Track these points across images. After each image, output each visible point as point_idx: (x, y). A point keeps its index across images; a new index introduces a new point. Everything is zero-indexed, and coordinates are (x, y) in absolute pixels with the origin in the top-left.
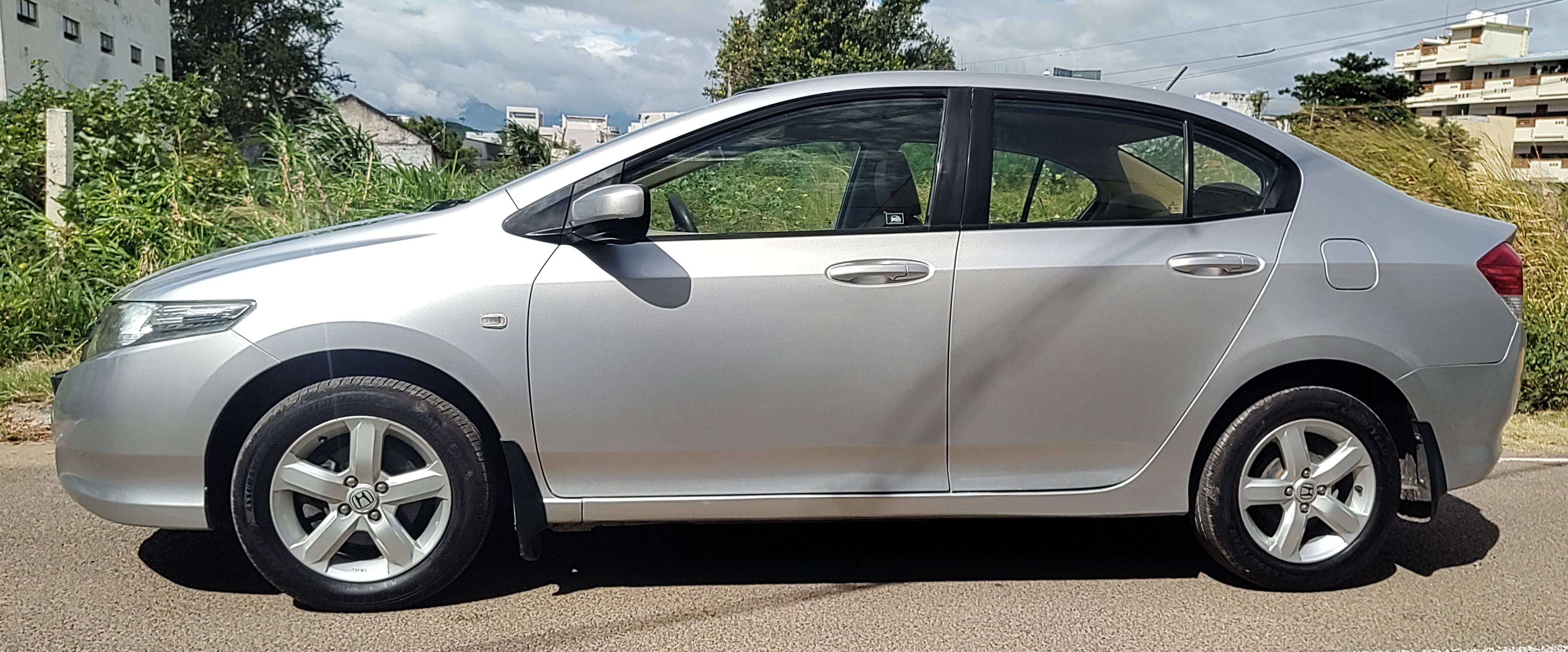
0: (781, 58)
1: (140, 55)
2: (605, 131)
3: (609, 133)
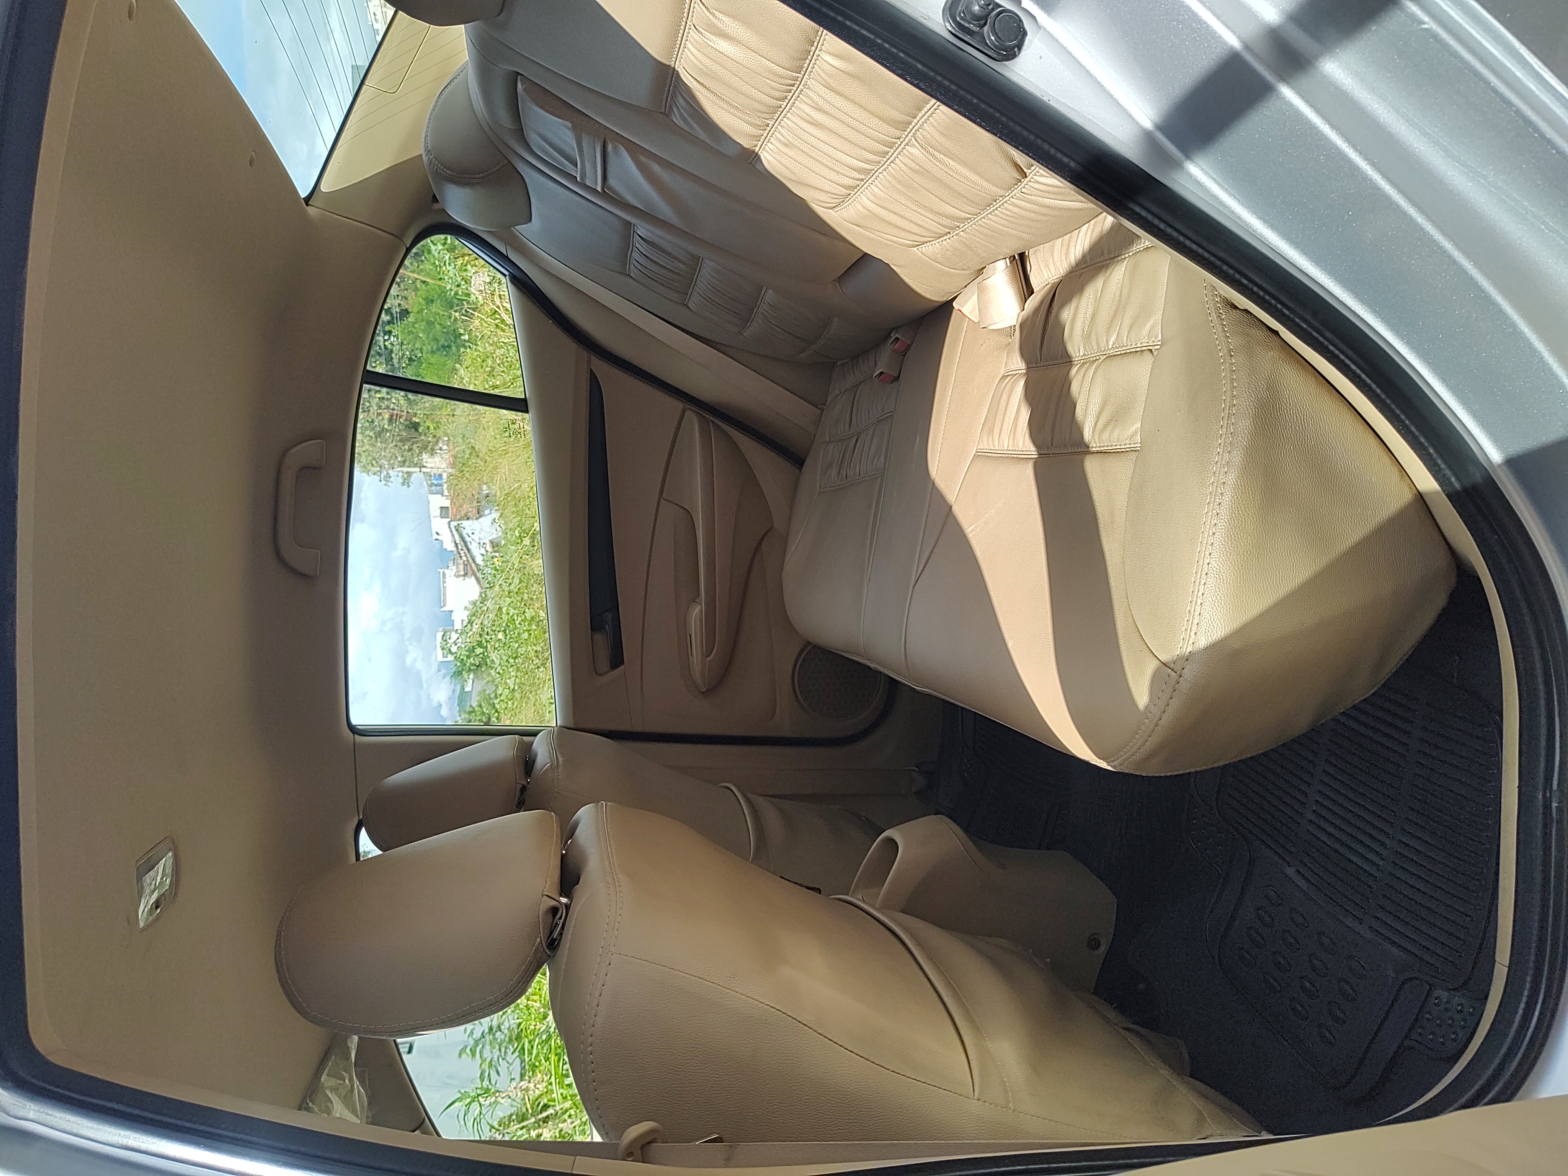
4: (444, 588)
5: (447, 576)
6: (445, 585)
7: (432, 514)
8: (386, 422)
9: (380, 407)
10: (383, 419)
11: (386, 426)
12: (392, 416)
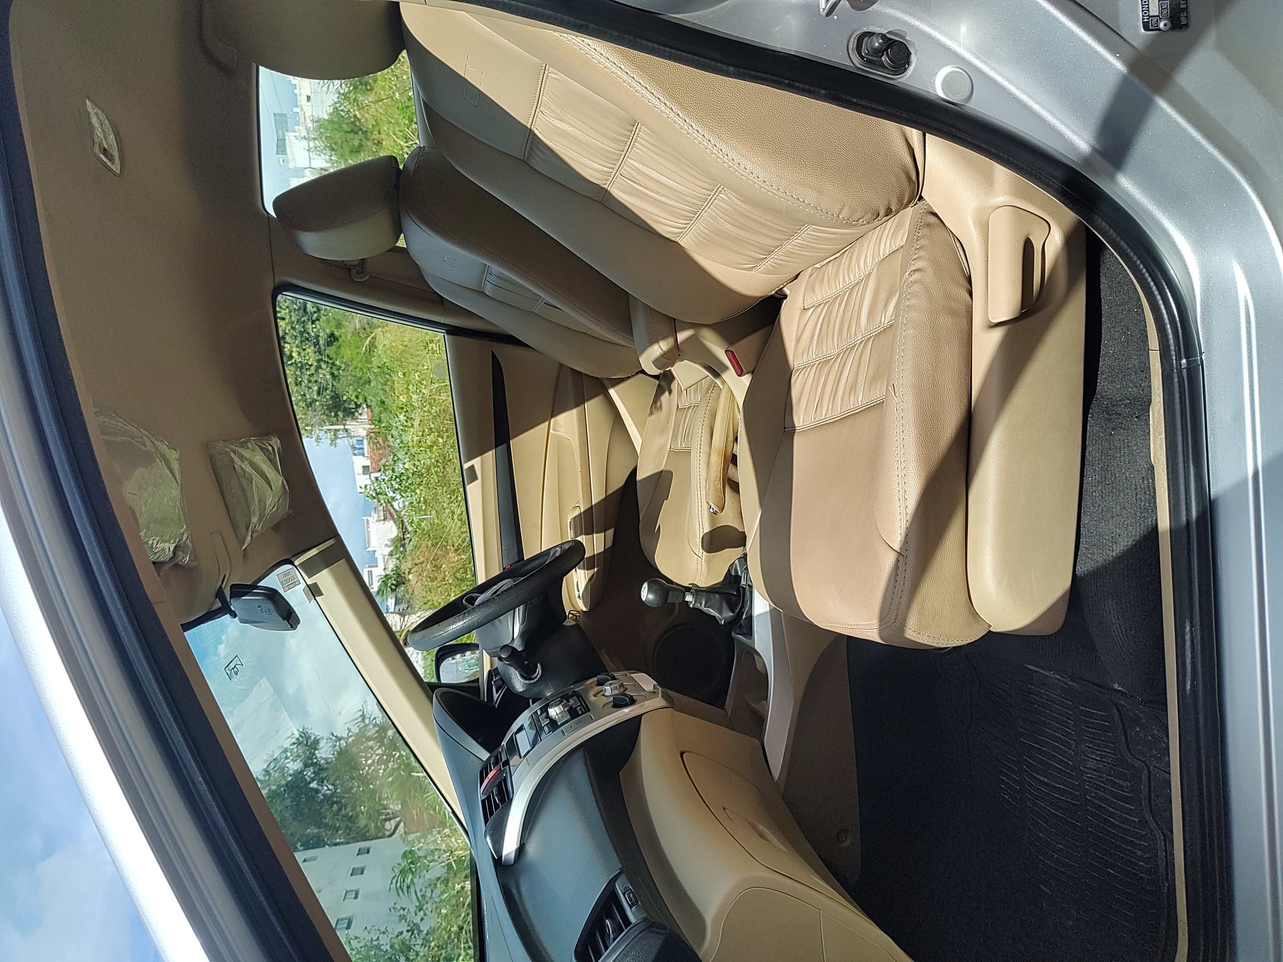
0: (296, 385)
1: (358, 868)
2: (376, 518)
3: (376, 515)
4: (368, 532)
5: (370, 523)
6: (369, 530)
7: (356, 472)
8: (315, 393)
9: (310, 381)
10: (313, 391)
11: (315, 397)
12: (319, 388)
